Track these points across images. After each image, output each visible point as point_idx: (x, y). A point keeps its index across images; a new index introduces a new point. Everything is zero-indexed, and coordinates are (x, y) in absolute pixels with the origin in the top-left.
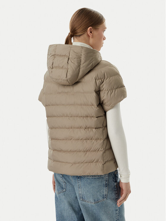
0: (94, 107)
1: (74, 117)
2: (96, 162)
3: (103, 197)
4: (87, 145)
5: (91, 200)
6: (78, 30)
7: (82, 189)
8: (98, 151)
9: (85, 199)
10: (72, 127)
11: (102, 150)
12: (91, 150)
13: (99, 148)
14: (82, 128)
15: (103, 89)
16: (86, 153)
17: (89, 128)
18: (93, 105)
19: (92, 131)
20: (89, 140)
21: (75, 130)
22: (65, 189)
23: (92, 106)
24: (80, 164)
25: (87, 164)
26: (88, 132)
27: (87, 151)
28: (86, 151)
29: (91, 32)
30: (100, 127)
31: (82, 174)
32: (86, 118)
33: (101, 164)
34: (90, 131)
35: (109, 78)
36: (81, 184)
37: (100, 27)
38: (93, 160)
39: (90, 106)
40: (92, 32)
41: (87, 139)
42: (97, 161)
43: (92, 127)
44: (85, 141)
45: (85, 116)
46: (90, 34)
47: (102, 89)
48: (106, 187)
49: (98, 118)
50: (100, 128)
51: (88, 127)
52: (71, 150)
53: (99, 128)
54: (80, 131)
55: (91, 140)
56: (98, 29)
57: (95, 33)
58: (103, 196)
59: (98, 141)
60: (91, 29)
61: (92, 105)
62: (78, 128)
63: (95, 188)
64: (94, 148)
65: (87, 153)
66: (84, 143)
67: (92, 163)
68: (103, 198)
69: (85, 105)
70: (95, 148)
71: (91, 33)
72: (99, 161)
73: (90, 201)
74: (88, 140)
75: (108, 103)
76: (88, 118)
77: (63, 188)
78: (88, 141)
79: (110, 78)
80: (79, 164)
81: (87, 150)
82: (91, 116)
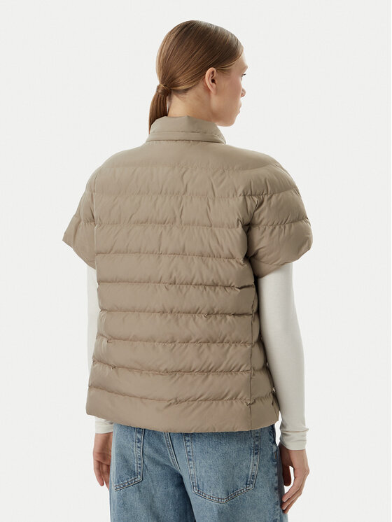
0: (237, 261)
1: (182, 284)
2: (231, 399)
3: (245, 481)
4: (212, 355)
5: (218, 491)
6: (180, 78)
7: (198, 462)
8: (238, 371)
9: (205, 491)
10: (174, 310)
11: (247, 369)
12: (219, 370)
13: (240, 365)
14: (200, 313)
15: (260, 219)
16: (207, 376)
17: (217, 313)
18: (233, 257)
19: (226, 320)
20: (215, 345)
21: (181, 317)
22: (139, 476)
23: (231, 261)
24: (190, 403)
25: (208, 403)
26: (214, 323)
27: (210, 371)
28: (207, 371)
29: (213, 81)
30: (245, 312)
31: (192, 429)
32: (213, 288)
33: (245, 404)
34: (221, 321)
35: (276, 195)
36: (194, 450)
37: (234, 67)
38: (225, 393)
39: (226, 260)
40: (216, 81)
41: (210, 341)
42: (235, 397)
43: (225, 312)
44: (205, 346)
45: (210, 282)
46: (212, 86)
47: (257, 220)
48: (256, 454)
49: (243, 289)
50: (246, 314)
51: (216, 311)
52: (166, 370)
53: (243, 314)
54: (194, 319)
55: (221, 345)
56: (229, 71)
57: (223, 82)
58: (248, 478)
59: (239, 347)
60: (213, 72)
61: (230, 256)
62: (189, 313)
63: (230, 457)
64: (227, 363)
65: (210, 377)
66: (202, 352)
67: (220, 402)
68: (247, 484)
69: (212, 255)
70: (230, 364)
71: (214, 85)
72: (239, 397)
73: (216, 496)
74: (214, 342)
75: (270, 257)
76: (218, 288)
77: (134, 474)
78: (214, 347)
79: (278, 196)
80: (186, 403)
81: (211, 367)
82: (226, 283)
